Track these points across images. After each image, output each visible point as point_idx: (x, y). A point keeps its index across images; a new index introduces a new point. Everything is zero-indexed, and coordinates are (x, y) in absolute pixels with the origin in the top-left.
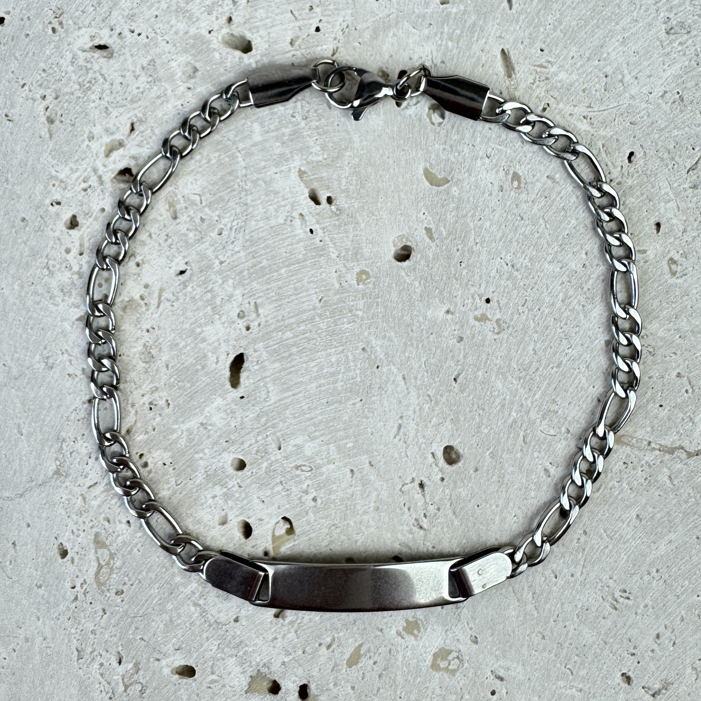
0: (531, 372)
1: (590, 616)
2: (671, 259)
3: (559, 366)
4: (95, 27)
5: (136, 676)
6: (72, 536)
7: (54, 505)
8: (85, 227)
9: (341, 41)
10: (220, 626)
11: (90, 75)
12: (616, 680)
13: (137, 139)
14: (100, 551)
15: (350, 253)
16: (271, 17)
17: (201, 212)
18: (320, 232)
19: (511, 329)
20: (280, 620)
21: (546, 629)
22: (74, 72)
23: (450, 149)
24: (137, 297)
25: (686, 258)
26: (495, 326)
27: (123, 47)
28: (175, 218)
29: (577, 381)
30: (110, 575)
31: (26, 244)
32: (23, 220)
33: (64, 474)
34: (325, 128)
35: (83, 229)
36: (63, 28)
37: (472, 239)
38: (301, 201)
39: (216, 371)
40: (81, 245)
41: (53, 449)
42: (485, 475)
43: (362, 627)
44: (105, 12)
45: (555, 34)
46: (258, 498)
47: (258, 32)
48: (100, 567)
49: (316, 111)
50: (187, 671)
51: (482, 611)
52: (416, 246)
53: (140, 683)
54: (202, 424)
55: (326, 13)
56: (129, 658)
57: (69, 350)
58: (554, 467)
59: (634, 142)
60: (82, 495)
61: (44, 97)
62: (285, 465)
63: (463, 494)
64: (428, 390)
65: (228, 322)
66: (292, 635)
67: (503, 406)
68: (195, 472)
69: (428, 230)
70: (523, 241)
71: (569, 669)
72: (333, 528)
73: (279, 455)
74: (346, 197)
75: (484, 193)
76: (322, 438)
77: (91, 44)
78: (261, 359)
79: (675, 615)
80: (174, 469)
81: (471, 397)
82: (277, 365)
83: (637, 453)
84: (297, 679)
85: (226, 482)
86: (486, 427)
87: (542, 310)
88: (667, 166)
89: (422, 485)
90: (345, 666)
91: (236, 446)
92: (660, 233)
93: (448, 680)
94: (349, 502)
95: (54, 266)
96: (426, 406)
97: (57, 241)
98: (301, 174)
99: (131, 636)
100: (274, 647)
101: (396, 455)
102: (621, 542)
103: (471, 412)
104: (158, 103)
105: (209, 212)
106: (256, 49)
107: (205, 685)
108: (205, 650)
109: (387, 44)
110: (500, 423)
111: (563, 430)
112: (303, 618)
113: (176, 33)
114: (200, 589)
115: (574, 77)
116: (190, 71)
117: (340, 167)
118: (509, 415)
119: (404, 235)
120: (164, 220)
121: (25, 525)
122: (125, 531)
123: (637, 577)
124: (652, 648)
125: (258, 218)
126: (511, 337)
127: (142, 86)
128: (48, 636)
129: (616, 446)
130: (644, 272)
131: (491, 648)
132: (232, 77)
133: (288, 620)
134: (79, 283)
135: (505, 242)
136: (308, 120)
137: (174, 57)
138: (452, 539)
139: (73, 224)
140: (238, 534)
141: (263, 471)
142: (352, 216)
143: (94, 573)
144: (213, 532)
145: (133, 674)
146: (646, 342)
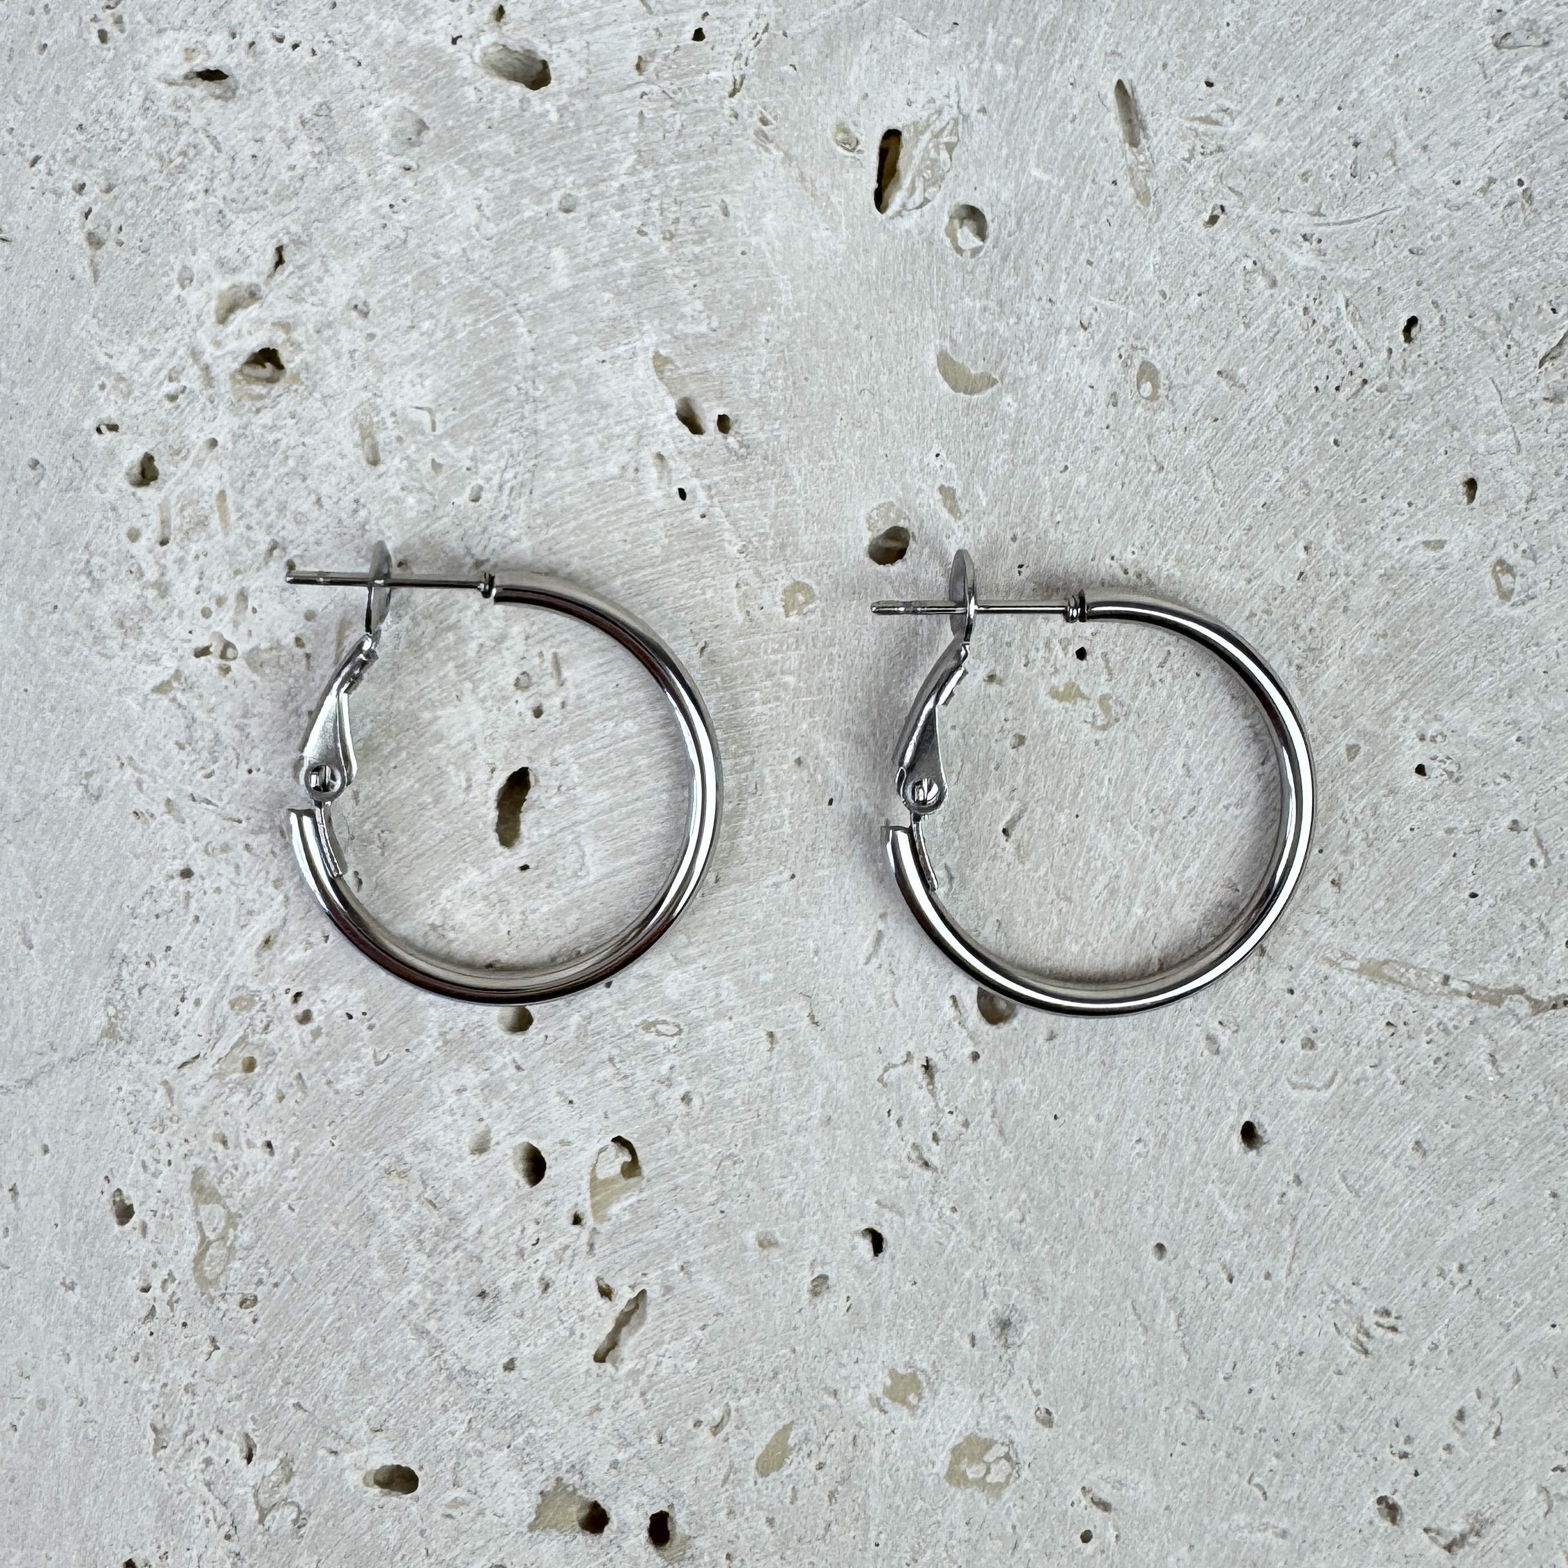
0: (1177, 817)
1: (1308, 1368)
2: (1501, 562)
3: (1241, 804)
4: (197, 30)
5: (284, 1490)
6: (142, 1177)
7: (104, 1106)
8: (174, 479)
9: (751, 63)
10: (473, 1380)
11: (183, 137)
12: (1364, 1511)
13: (291, 283)
14: (205, 1210)
15: (770, 543)
17: (434, 450)
18: (702, 495)
19: (1133, 717)
20: (608, 1366)
21: (1205, 1397)
22: (148, 130)
23: (998, 309)
24: (289, 640)
25: (1534, 559)
26: (1098, 711)
27: (258, 74)
28: (375, 462)
30: (228, 1262)
31: (39, 519)
32: (35, 464)
33: (126, 1036)
35: (167, 486)
36: (122, 31)
37: (1045, 514)
38: (659, 427)
39: (467, 808)
40: (165, 523)
41: (99, 981)
42: (1072, 1047)
43: (794, 1386)
45: (1239, 47)
46: (560, 1093)
47: (562, 41)
48: (205, 1245)
49: (693, 220)
50: (401, 1477)
51: (1063, 1354)
52: (921, 527)
53: (292, 1503)
54: (434, 927)
56: (271, 1451)
57: (135, 757)
58: (1229, 1032)
59: (1418, 297)
60: (165, 1083)
61: (80, 188)
62: (620, 1021)
63: (1023, 1090)
64: (943, 855)
65: (493, 697)
66: (634, 1403)
67: (1113, 892)
68: (418, 1034)
69: (947, 493)
70: (1163, 519)
71: (1258, 1486)
72: (728, 1163)
73: (606, 999)
74: (760, 417)
75: (1073, 411)
76: (703, 961)
77: (185, 69)
78: (568, 783)
79: (1498, 1369)
80: (371, 1027)
81: (1042, 871)
82: (603, 795)
83: (1417, 1000)
84: (645, 1500)
85: (489, 1058)
86: (1076, 940)
87: (1204, 675)
88: (1493, 349)
89: (928, 1068)
90: (753, 1472)
92: (1476, 503)
93: (984, 1505)
94: (765, 1107)
95: (102, 569)
97: (110, 514)
98: (660, 363)
99: (274, 1401)
100: (594, 1428)
101: (871, 1001)
102: (1380, 1200)
103: (1040, 904)
104: (336, 203)
105: (451, 450)
106: (560, 81)
107: (441, 1510)
108: (442, 1433)
109: (856, 68)
110: (1105, 932)
112: (659, 1364)
113: (379, 43)
114: (429, 1296)
115: (1283, 144)
116: (411, 131)
117: (747, 348)
118: (1128, 913)
119: (892, 504)
120: (350, 466)
121: (37, 1148)
122: (260, 1166)
123: (1414, 1282)
124: (1448, 1441)
125: (562, 463)
126: (1133, 737)
127: (301, 163)
128: (90, 1398)
129: (1370, 986)
130: (1438, 592)
131: (1082, 1437)
132: (503, 143)
133: (625, 1368)
134: (158, 607)
135: (1122, 520)
136: (677, 240)
137: (374, 97)
138: (995, 1191)
139: (147, 473)
140: (515, 1174)
141: (570, 1034)
142: (774, 461)
143: (192, 1257)
144: (460, 1169)
145: (278, 1485)
146: (1441, 749)
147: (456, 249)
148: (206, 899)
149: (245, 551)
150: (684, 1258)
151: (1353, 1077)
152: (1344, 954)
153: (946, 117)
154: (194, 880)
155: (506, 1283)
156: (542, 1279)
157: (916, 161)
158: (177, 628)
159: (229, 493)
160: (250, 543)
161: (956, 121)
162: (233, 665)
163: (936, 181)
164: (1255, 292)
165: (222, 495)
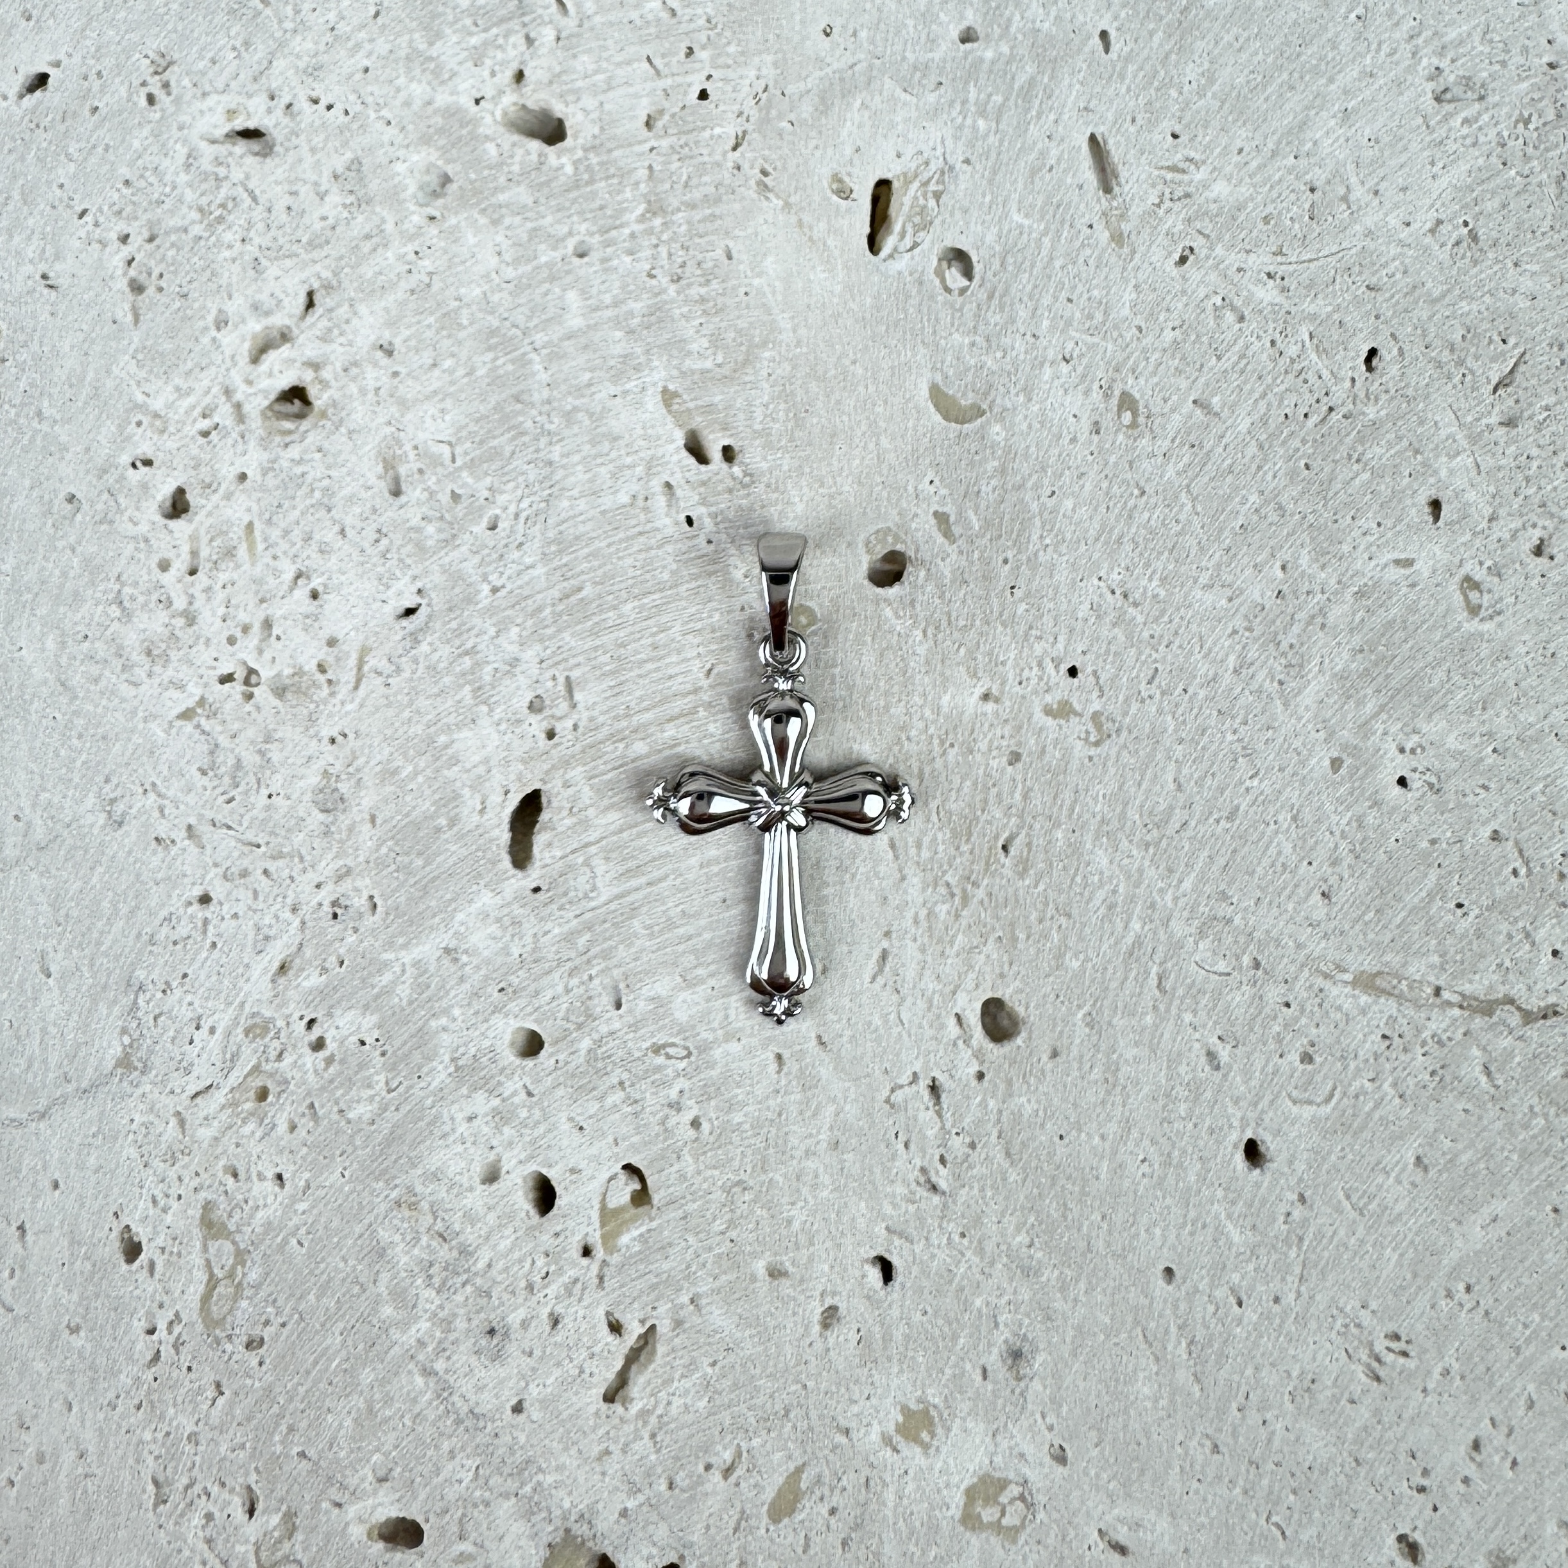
0: (1170, 831)
1: (1322, 1396)
2: (1468, 579)
3: (1231, 818)
4: (237, 93)
5: (287, 1546)
6: (152, 1211)
7: (116, 1139)
8: (204, 512)
9: (752, 119)
10: (481, 1424)
11: (223, 192)
12: (1384, 1550)
13: (320, 325)
14: (213, 1246)
16: (605, 71)
17: (453, 481)
18: (708, 521)
19: (1124, 733)
20: (618, 1408)
21: (1221, 1429)
22: (190, 185)
23: (985, 344)
24: (311, 666)
25: (1500, 576)
26: (1091, 727)
27: (295, 133)
28: (396, 493)
29: (1272, 851)
30: (235, 1301)
31: (73, 550)
32: (71, 498)
33: (140, 1066)
34: (720, 300)
35: (197, 518)
36: (169, 95)
37: (1035, 537)
38: (668, 457)
39: (481, 830)
40: (194, 554)
41: (116, 1010)
42: (1075, 1065)
43: (802, 1425)
44: (259, 63)
45: (1202, 102)
46: (571, 1119)
47: (578, 101)
48: (212, 1283)
49: (699, 263)
50: (406, 1530)
51: (1075, 1386)
52: (917, 551)
53: (295, 1561)
54: (447, 951)
55: (721, 61)
56: (274, 1504)
57: (159, 784)
58: (1228, 1047)
61: (125, 239)
62: (631, 1044)
63: (1028, 1110)
64: (945, 873)
65: (508, 720)
66: (643, 1445)
67: (1111, 907)
68: (430, 1059)
69: (942, 519)
70: (1147, 541)
71: (1277, 1526)
72: (737, 1189)
73: (615, 1021)
74: (763, 446)
75: (1058, 439)
76: (712, 982)
77: (227, 128)
78: (580, 804)
79: (1511, 1395)
80: (383, 1054)
82: (613, 816)
83: (1410, 1012)
84: (654, 1551)
85: (499, 1084)
86: (1076, 956)
87: (1191, 691)
88: (1449, 377)
89: (934, 1089)
90: (765, 1520)
91: (522, 1002)
92: (1440, 523)
93: (1000, 1551)
94: (773, 1130)
95: (133, 599)
96: (942, 909)
97: (142, 545)
98: (668, 397)
99: (279, 1449)
100: (604, 1474)
101: (877, 1021)
102: (1385, 1219)
103: (1041, 921)
104: (366, 250)
105: (470, 480)
106: (575, 137)
108: (447, 1482)
109: (849, 123)
110: (1105, 947)
111: (1246, 960)
112: (669, 1403)
113: (407, 104)
114: (438, 1334)
115: (1244, 191)
116: (436, 184)
117: (750, 382)
118: (1126, 927)
119: (889, 529)
120: (373, 498)
121: (47, 1184)
122: (270, 1200)
123: (1422, 1302)
124: (1467, 1473)
125: (575, 493)
126: (1125, 753)
127: (332, 214)
128: (91, 1449)
129: (1364, 999)
130: (1408, 608)
131: (1097, 1475)
132: (521, 194)
133: (635, 1408)
134: (186, 636)
135: (1107, 543)
136: (683, 282)
137: (401, 153)
138: (1003, 1214)
139: (178, 507)
140: (523, 1202)
141: (581, 1058)
142: (777, 489)
143: (198, 1297)
144: (469, 1201)
145: (279, 1541)
146: (1420, 762)
147: (477, 291)
148: (223, 925)
149: (271, 580)
150: (693, 1290)
151: (1352, 1090)
152: (1338, 967)
153: (933, 167)
154: (213, 907)
155: (515, 1319)
156: (551, 1314)
157: (906, 208)
158: (204, 656)
159: (258, 526)
160: (277, 572)
161: (943, 173)
162: (256, 691)
163: (926, 226)
164: (1224, 326)
165: (250, 527)
